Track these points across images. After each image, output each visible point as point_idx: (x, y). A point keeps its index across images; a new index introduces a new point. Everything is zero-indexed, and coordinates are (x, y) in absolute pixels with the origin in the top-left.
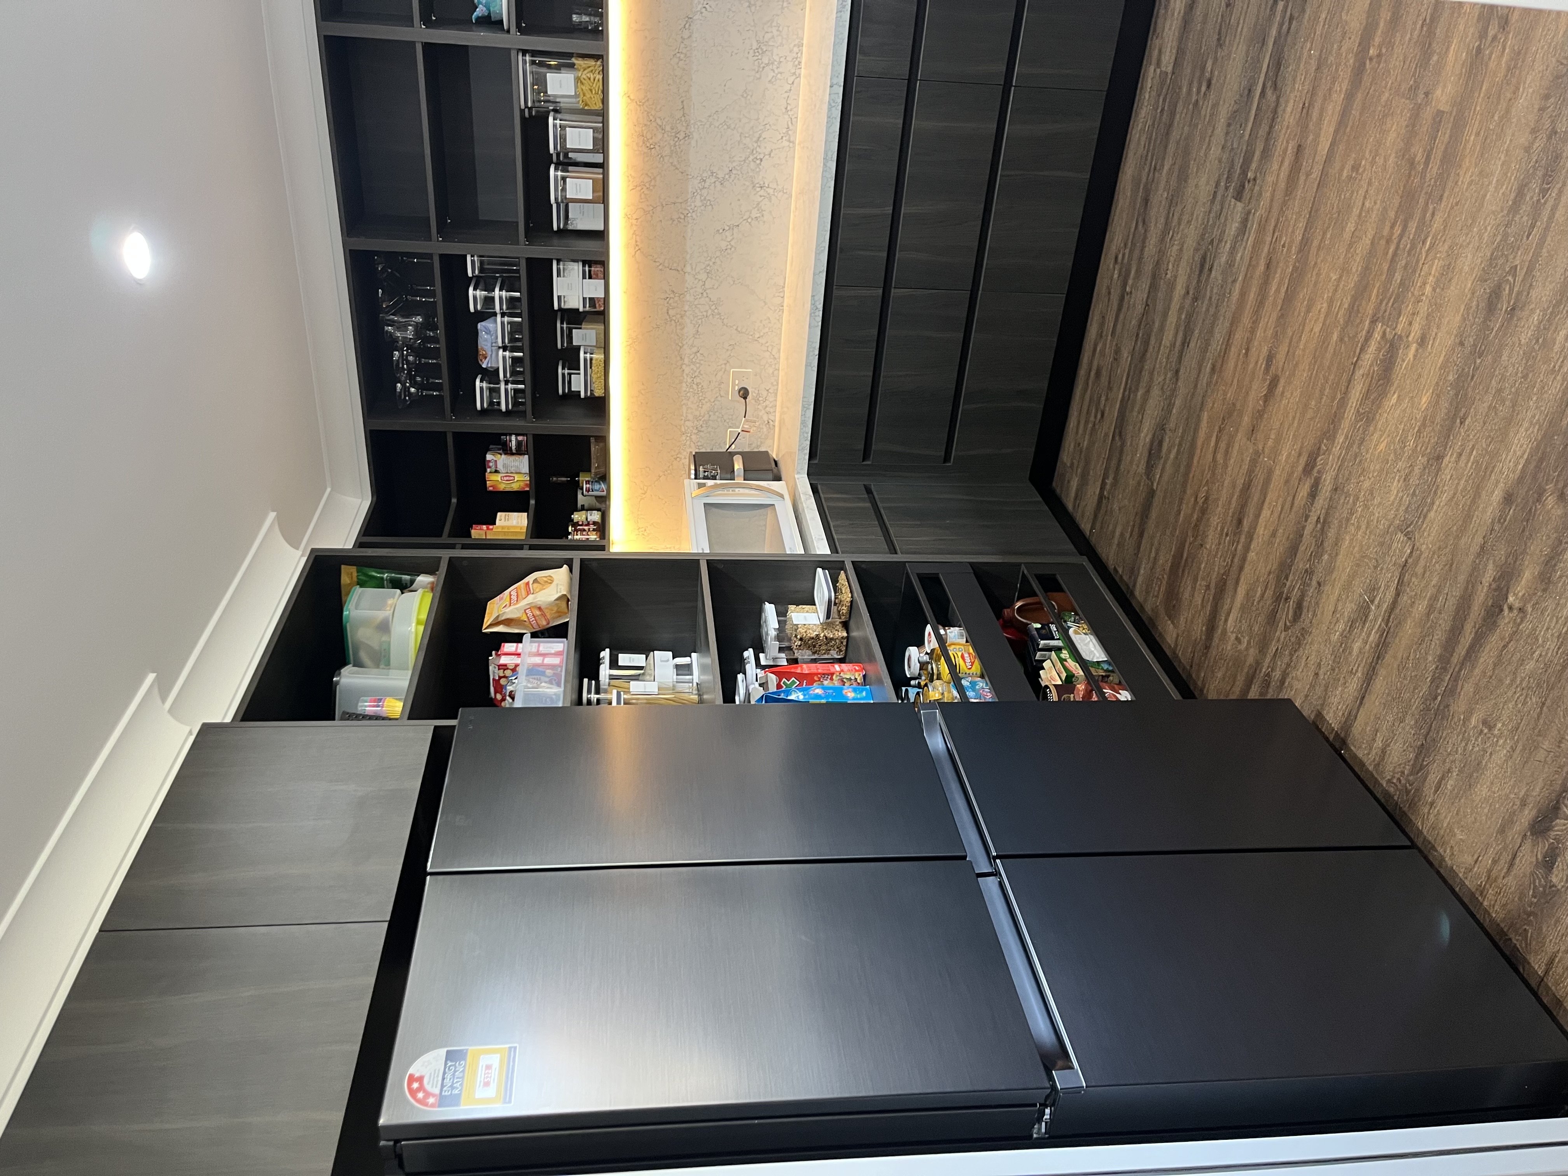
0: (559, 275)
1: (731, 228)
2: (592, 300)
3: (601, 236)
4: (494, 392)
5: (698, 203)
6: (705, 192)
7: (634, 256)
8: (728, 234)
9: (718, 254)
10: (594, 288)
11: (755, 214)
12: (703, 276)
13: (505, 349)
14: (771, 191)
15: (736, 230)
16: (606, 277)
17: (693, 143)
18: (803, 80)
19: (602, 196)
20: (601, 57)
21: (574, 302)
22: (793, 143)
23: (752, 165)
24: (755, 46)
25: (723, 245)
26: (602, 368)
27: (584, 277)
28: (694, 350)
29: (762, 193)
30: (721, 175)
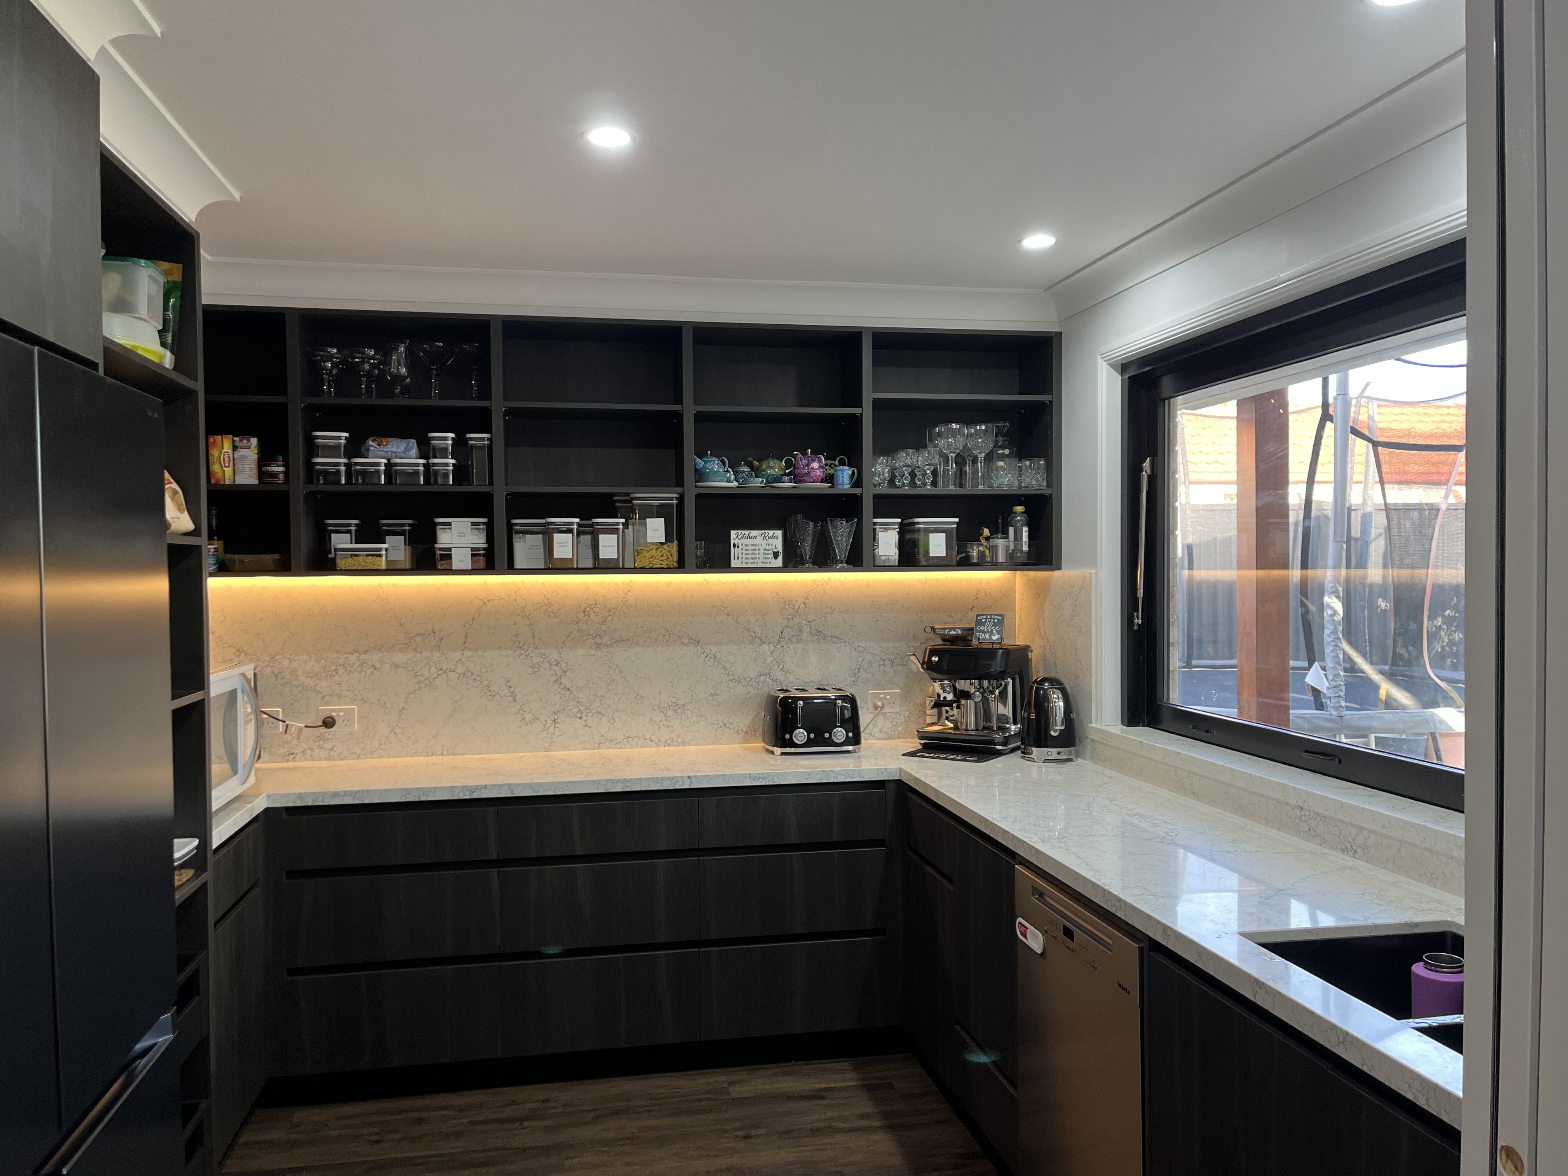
0: (473, 524)
1: (513, 695)
2: (449, 557)
3: (511, 568)
4: (333, 451)
5: (536, 660)
6: (547, 665)
7: (478, 598)
8: (506, 691)
9: (485, 683)
10: (461, 558)
11: (529, 717)
12: (460, 669)
13: (389, 465)
14: (551, 730)
15: (511, 699)
16: (474, 571)
17: (592, 652)
18: (654, 750)
19: (554, 567)
20: (681, 566)
21: (444, 539)
22: (599, 747)
23: (576, 710)
24: (681, 702)
25: (494, 688)
26: (370, 567)
27: (473, 549)
28: (378, 665)
29: (550, 722)
30: (564, 680)
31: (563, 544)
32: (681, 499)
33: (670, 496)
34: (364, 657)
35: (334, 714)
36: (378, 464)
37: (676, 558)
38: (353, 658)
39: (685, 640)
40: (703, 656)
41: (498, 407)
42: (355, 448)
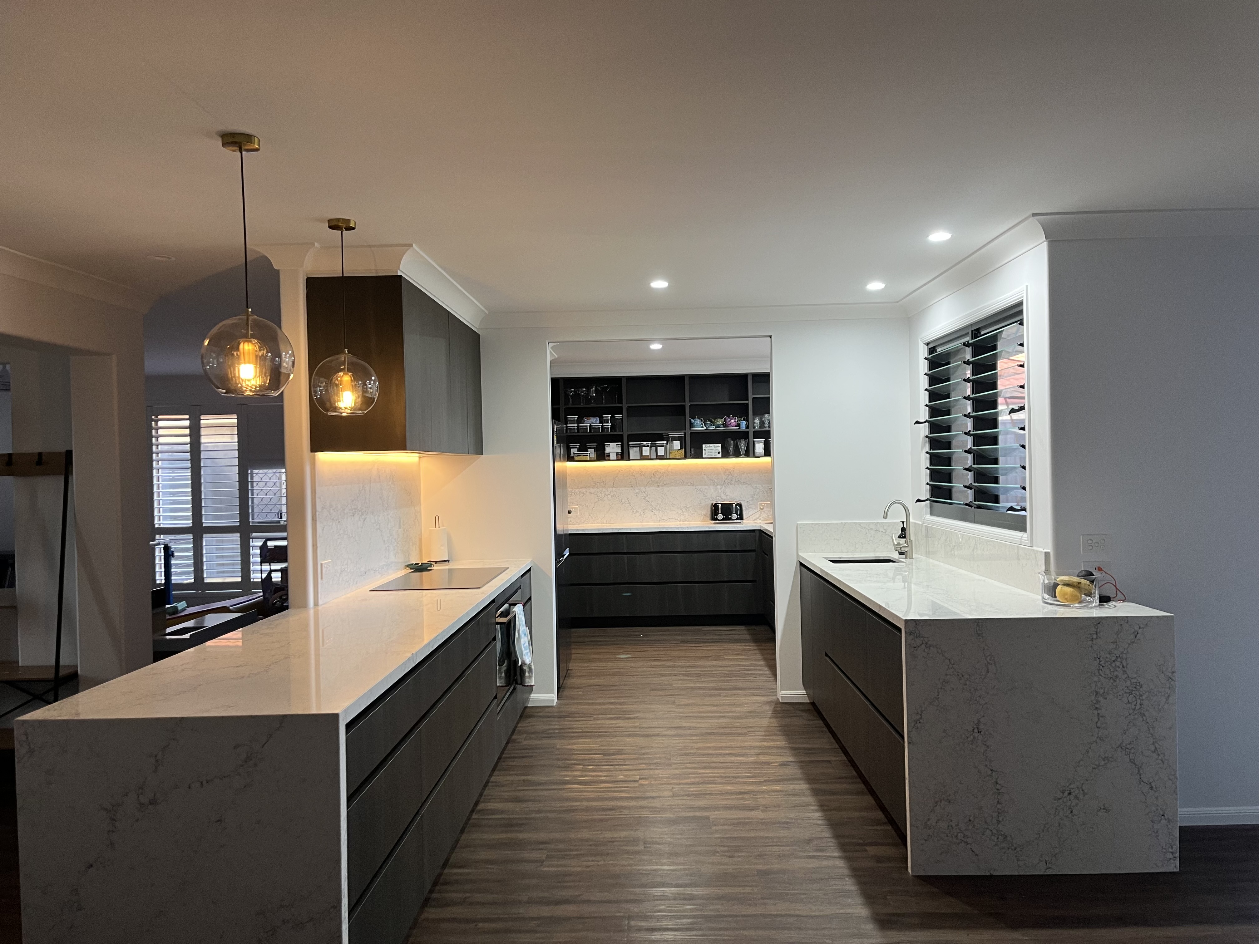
0: (617, 444)
1: (629, 503)
2: (609, 456)
3: (629, 459)
4: (573, 422)
5: (637, 491)
6: (641, 493)
7: (617, 470)
8: (627, 502)
9: (620, 499)
10: (613, 456)
11: (635, 511)
12: (612, 494)
13: (590, 426)
14: (643, 515)
15: (629, 505)
16: (617, 460)
17: (656, 488)
18: (679, 523)
19: (643, 458)
20: (685, 457)
21: (608, 450)
22: (659, 522)
23: (651, 509)
24: (688, 506)
25: (623, 501)
26: (585, 459)
27: (617, 453)
28: (585, 493)
29: (642, 513)
30: (647, 498)
31: (646, 451)
32: (685, 434)
33: (681, 434)
34: (580, 490)
35: (571, 509)
36: (587, 426)
37: (684, 454)
38: (577, 490)
39: (689, 484)
40: (696, 490)
41: (625, 406)
42: (580, 421)
